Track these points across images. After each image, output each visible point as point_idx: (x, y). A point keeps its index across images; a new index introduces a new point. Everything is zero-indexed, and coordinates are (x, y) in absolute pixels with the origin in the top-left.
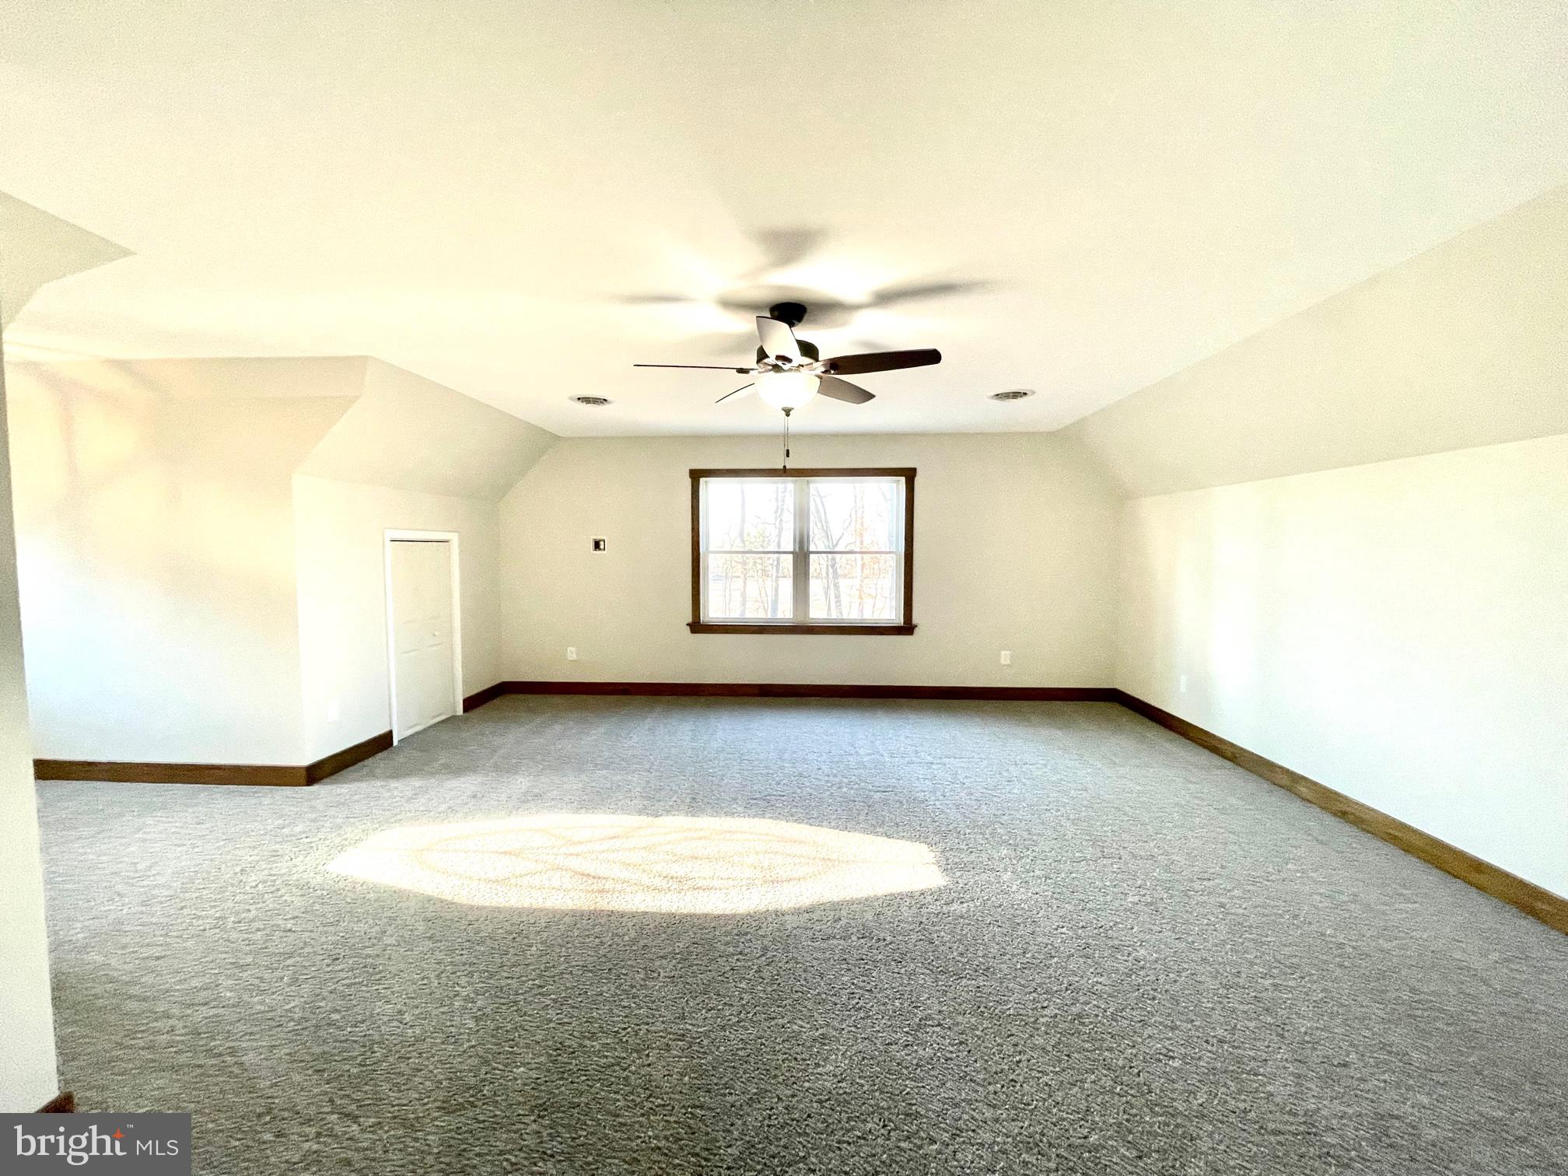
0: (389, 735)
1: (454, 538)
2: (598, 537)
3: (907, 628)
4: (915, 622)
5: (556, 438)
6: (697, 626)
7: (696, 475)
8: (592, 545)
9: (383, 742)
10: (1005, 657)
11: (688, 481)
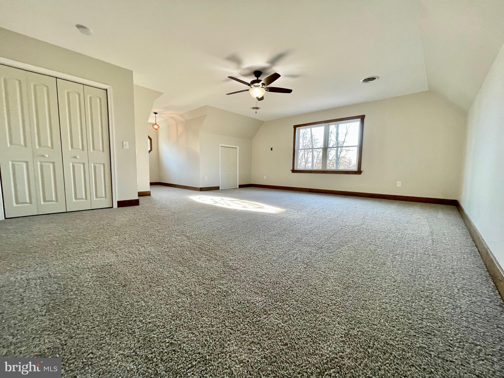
0: (219, 187)
1: (238, 147)
2: (272, 147)
3: (359, 172)
4: (362, 169)
5: (264, 122)
6: (294, 171)
7: (295, 127)
8: (270, 149)
9: (217, 188)
10: (399, 184)
11: (293, 129)
